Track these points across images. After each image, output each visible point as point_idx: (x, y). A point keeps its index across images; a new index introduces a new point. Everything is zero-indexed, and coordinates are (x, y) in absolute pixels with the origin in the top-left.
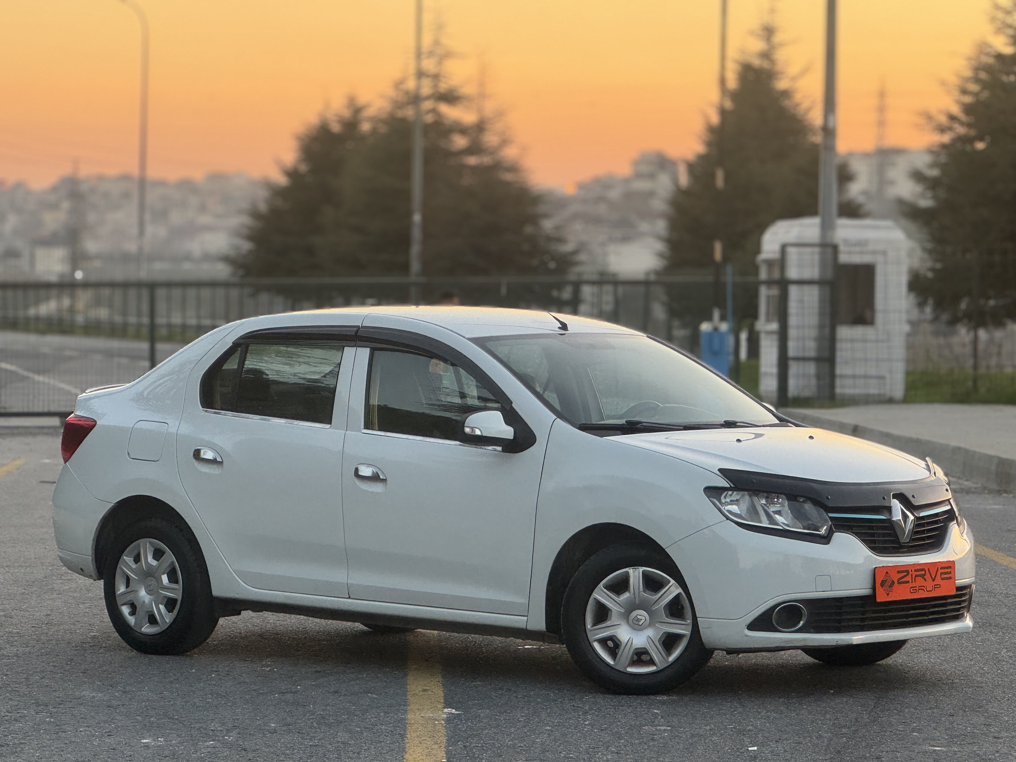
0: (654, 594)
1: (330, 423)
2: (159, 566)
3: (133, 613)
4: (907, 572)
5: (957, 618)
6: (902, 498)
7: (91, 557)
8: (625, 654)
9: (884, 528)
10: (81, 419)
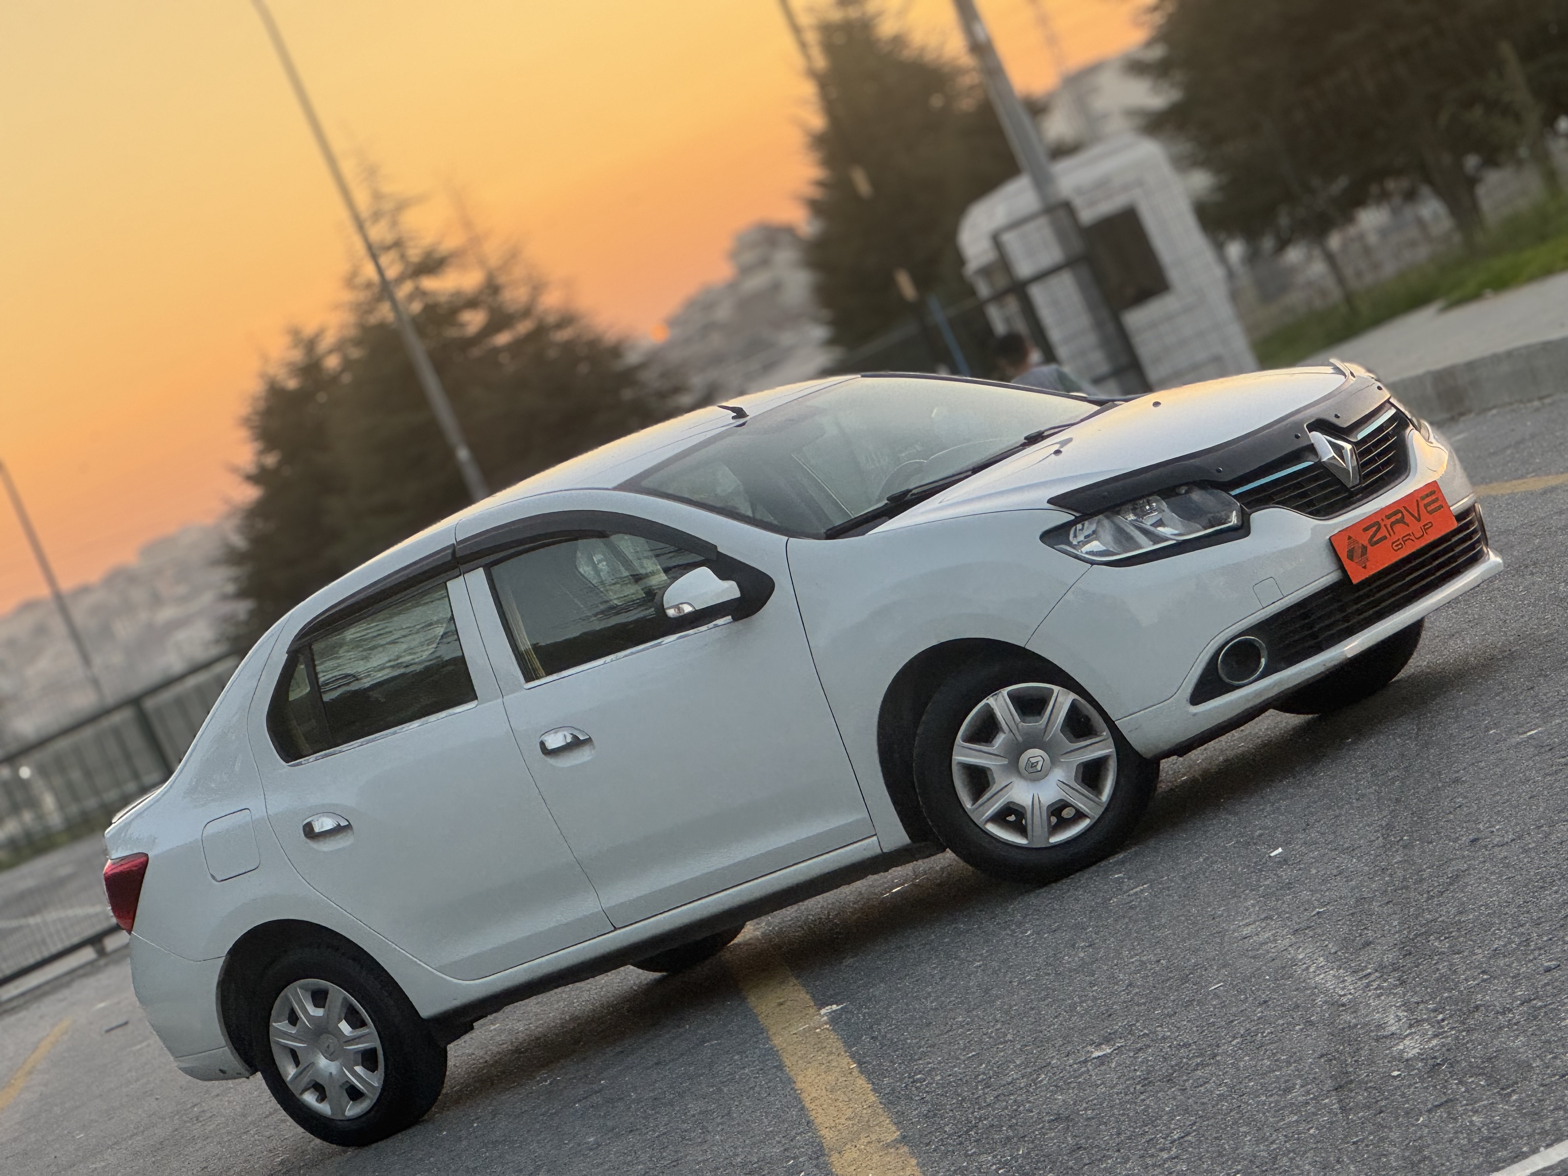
0: (1038, 717)
1: (476, 698)
2: (328, 1015)
3: (322, 1098)
4: (1378, 523)
5: (1475, 559)
6: (1322, 425)
7: (227, 1048)
8: (1037, 822)
9: (1316, 478)
10: (122, 862)
